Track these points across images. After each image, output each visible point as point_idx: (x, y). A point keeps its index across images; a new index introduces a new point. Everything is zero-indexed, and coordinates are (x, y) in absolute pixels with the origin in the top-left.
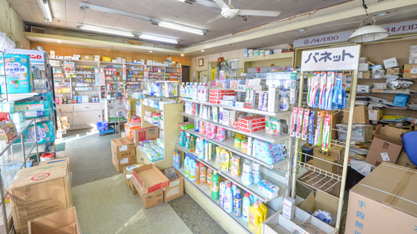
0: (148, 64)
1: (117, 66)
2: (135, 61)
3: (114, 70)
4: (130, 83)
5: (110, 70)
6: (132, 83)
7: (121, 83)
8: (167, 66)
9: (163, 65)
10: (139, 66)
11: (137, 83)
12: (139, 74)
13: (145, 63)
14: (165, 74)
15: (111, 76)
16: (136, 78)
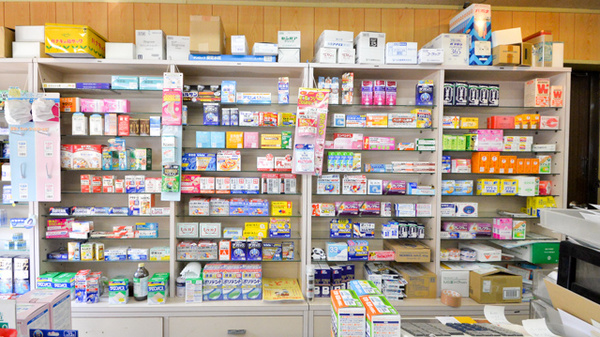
0: (325, 60)
1: (130, 83)
2: (238, 44)
3: (119, 105)
4: (206, 185)
5: (96, 105)
6: (223, 185)
7: (154, 185)
8: (461, 62)
9: (426, 56)
10: (269, 76)
11: (251, 185)
12: (268, 127)
13: (309, 52)
14: (440, 119)
15: (99, 143)
16: (247, 155)
